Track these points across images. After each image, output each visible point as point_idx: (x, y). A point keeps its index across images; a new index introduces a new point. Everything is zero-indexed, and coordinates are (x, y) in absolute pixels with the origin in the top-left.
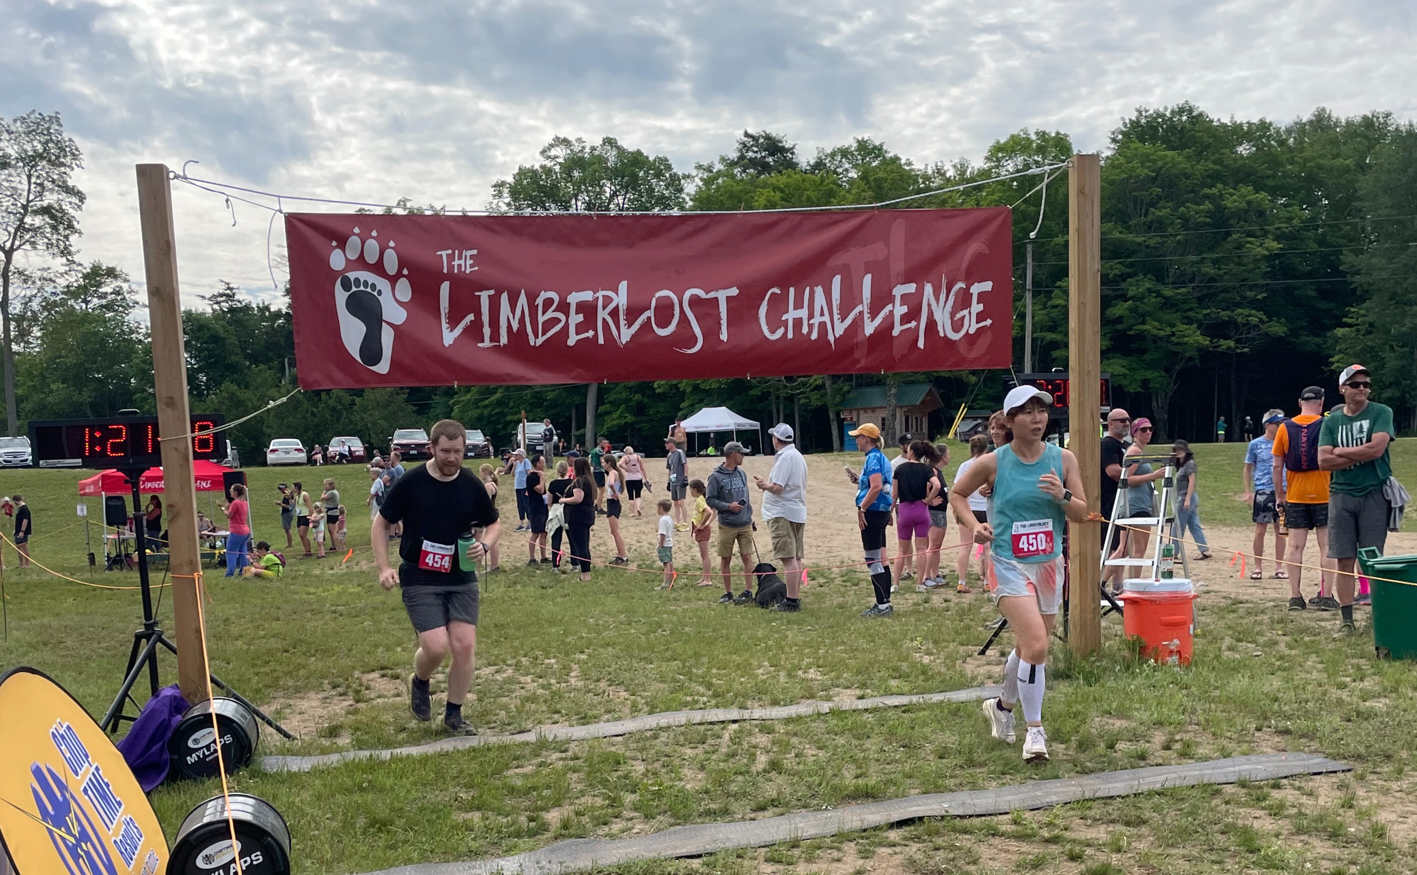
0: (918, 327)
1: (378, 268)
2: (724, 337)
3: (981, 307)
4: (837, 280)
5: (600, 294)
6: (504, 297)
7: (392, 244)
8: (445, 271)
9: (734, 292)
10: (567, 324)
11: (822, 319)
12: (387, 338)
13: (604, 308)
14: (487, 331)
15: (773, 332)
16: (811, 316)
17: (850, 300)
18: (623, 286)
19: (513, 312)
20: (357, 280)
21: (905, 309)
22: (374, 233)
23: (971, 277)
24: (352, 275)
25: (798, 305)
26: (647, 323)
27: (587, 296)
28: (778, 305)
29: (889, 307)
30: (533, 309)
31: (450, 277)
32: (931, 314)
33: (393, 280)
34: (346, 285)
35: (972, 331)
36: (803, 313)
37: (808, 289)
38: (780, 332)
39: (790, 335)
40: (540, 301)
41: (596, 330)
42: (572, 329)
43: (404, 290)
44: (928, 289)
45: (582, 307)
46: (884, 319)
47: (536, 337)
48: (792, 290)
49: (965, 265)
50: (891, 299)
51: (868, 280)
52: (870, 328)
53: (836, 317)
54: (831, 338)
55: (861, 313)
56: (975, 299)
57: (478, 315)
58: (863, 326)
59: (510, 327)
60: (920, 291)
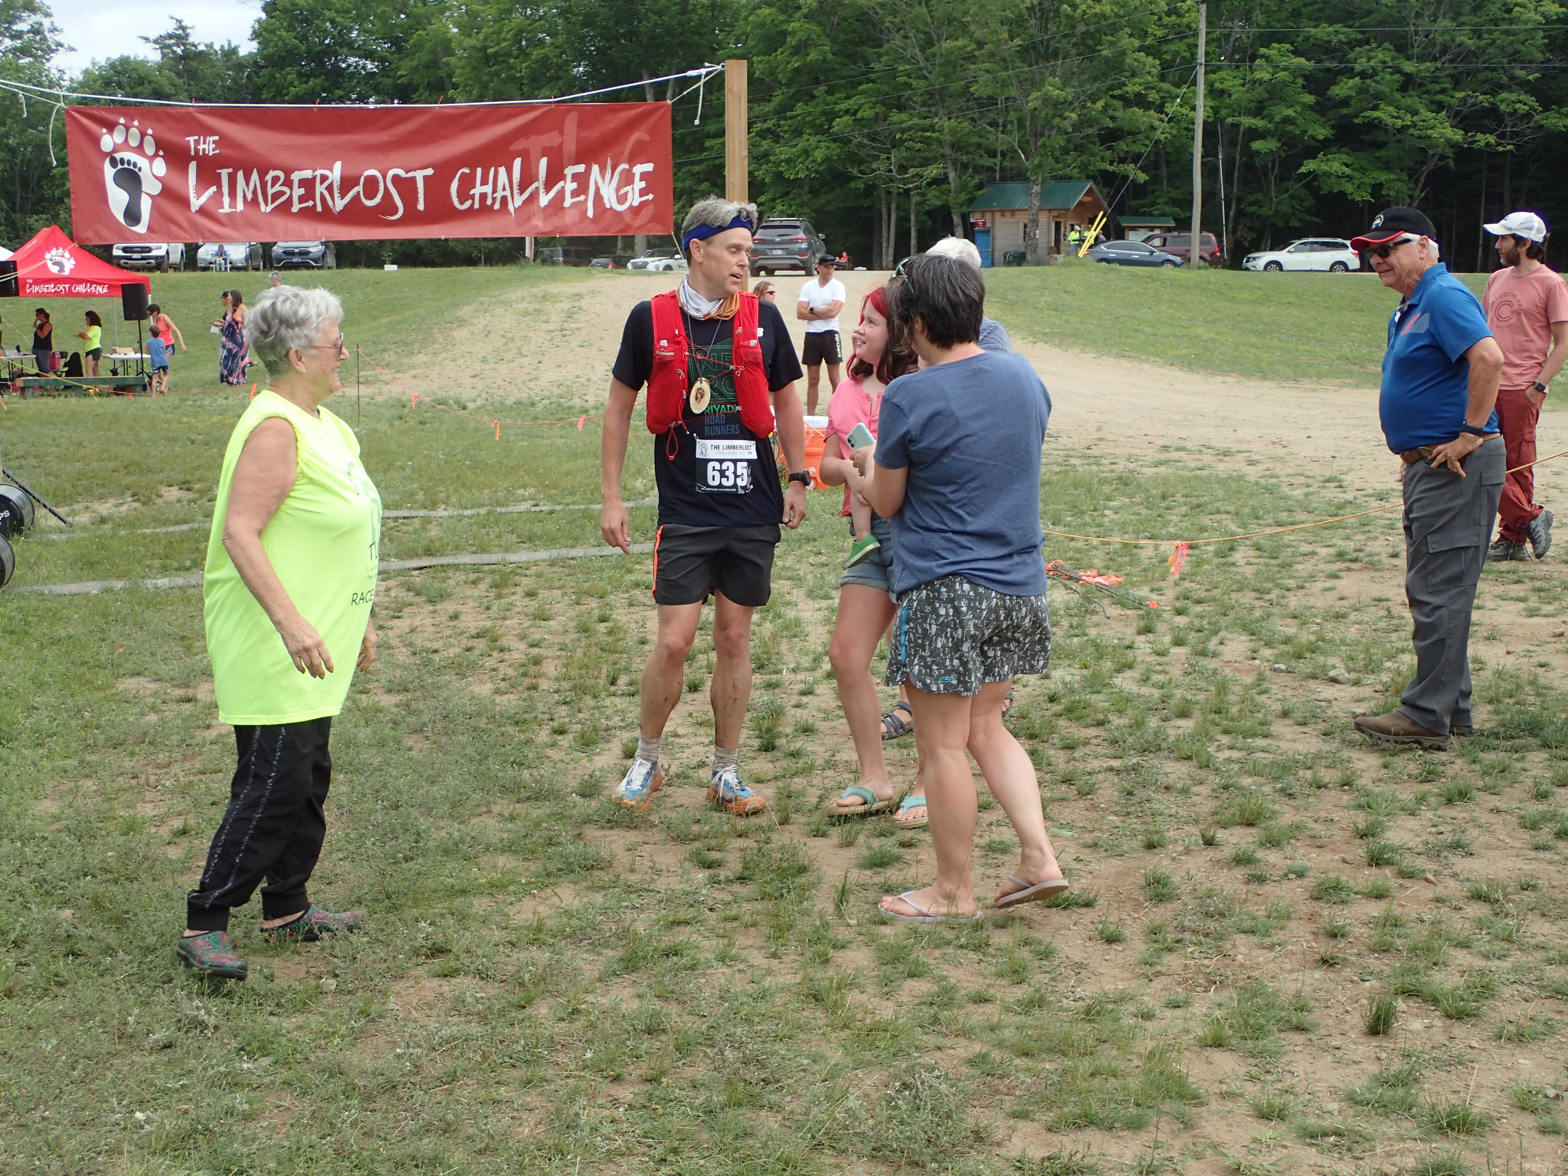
0: (586, 200)
1: (140, 149)
2: (421, 206)
3: (643, 184)
4: (517, 162)
5: (319, 172)
6: (240, 175)
7: (150, 132)
8: (193, 153)
9: (430, 172)
10: (291, 196)
11: (504, 193)
12: (146, 206)
13: (322, 183)
14: (226, 200)
15: (462, 203)
16: (495, 191)
17: (527, 179)
18: (338, 166)
19: (248, 184)
20: (122, 161)
21: (574, 185)
22: (136, 123)
23: (633, 160)
24: (118, 156)
25: (484, 182)
26: (357, 197)
27: (307, 174)
28: (467, 183)
29: (561, 184)
30: (264, 185)
31: (196, 157)
32: (597, 190)
33: (151, 159)
34: (114, 162)
35: (636, 204)
36: (488, 189)
37: (493, 169)
38: (467, 204)
39: (477, 206)
40: (269, 178)
41: (314, 200)
42: (295, 199)
43: (160, 167)
44: (595, 168)
45: (303, 183)
46: (557, 193)
47: (266, 204)
48: (479, 170)
49: (627, 150)
50: (563, 178)
51: (544, 162)
52: (544, 200)
53: (516, 191)
54: (511, 208)
55: (537, 189)
56: (637, 177)
57: (220, 187)
58: (538, 198)
59: (245, 197)
60: (588, 171)
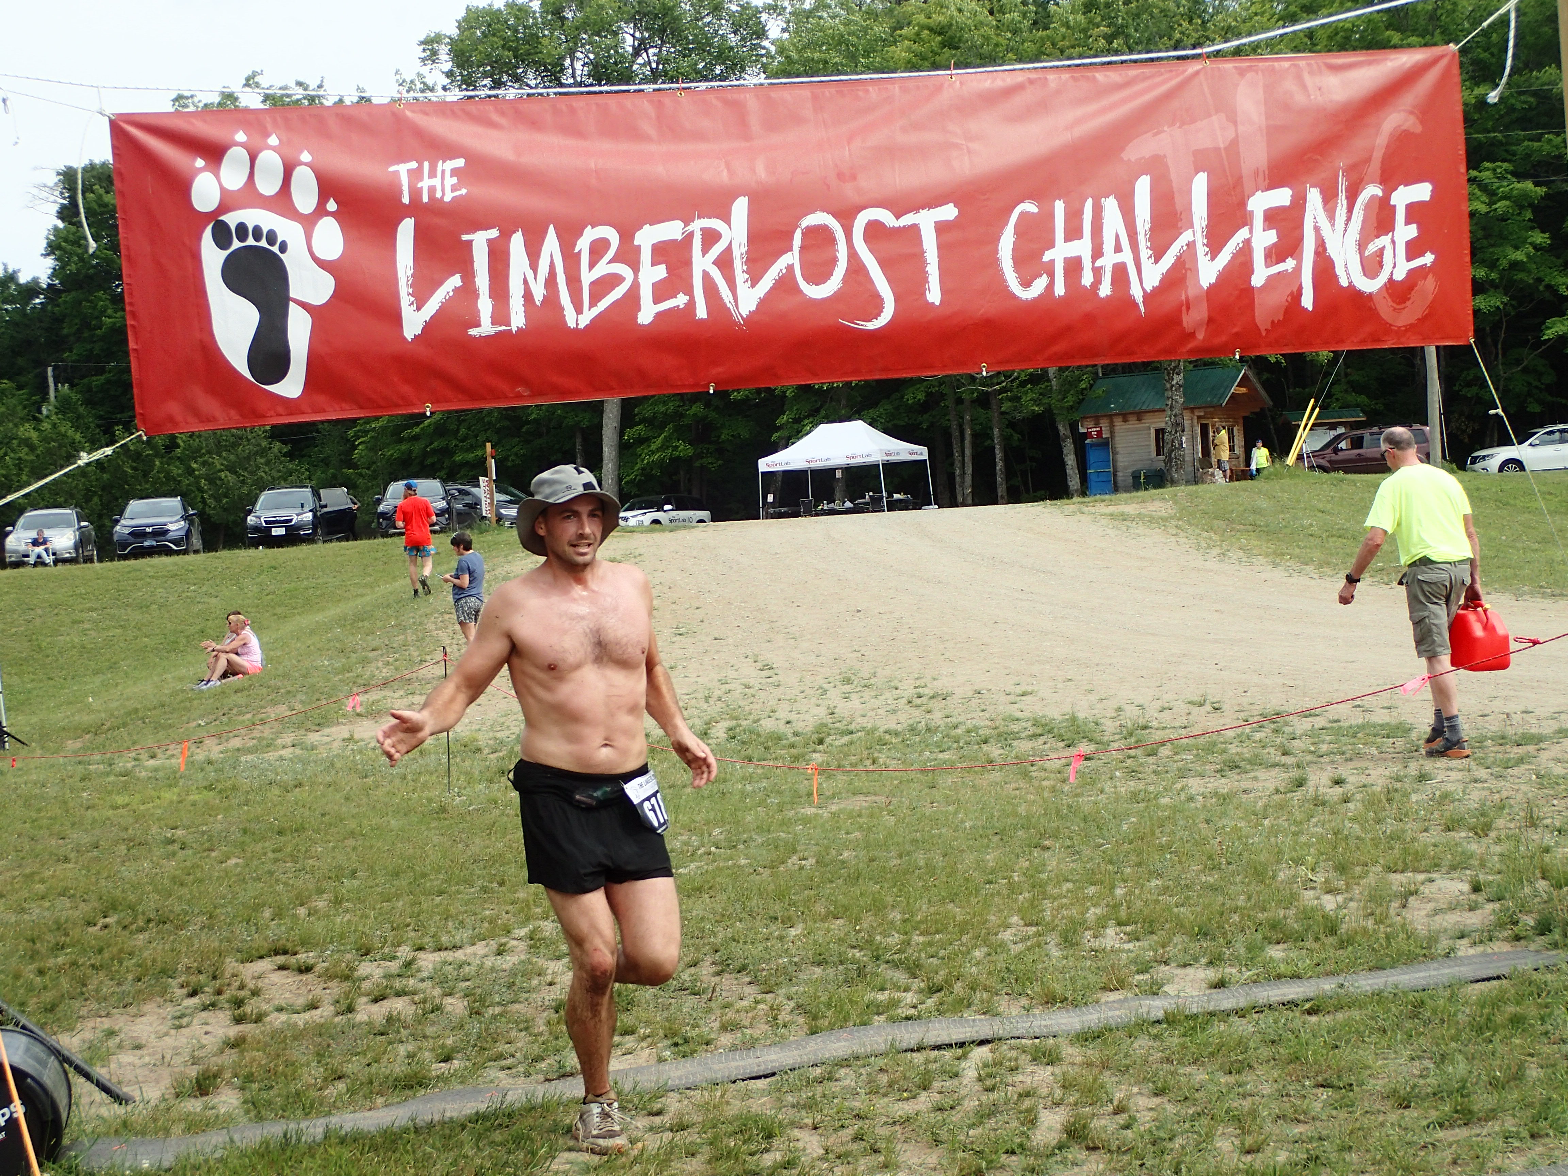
0: (1298, 269)
1: (282, 200)
2: (934, 295)
3: (1413, 231)
4: (1143, 186)
5: (697, 226)
7: (305, 157)
8: (406, 200)
9: (949, 212)
10: (635, 286)
11: (1119, 258)
12: (299, 332)
13: (705, 252)
14: (485, 306)
15: (1026, 285)
16: (1097, 253)
17: (1168, 222)
18: (740, 208)
19: (534, 266)
20: (242, 227)
21: (1271, 237)
22: (273, 140)
23: (1391, 177)
24: (232, 219)
25: (1073, 233)
27: (672, 230)
28: (1035, 236)
29: (1243, 234)
30: (571, 261)
31: (416, 208)
32: (1321, 245)
33: (310, 221)
34: (222, 238)
35: (1400, 275)
36: (1082, 248)
37: (1090, 203)
38: (1039, 286)
39: (1059, 291)
40: (583, 245)
42: (646, 294)
43: (328, 239)
44: (1314, 197)
45: (661, 252)
46: (1235, 256)
47: (579, 311)
48: (1059, 207)
49: (1378, 155)
50: (1245, 218)
51: (1200, 183)
52: (1208, 272)
53: (1145, 253)
54: (1137, 293)
55: (1191, 245)
56: (1401, 216)
57: (468, 275)
58: (1195, 270)
59: (528, 296)
60: (1299, 204)
